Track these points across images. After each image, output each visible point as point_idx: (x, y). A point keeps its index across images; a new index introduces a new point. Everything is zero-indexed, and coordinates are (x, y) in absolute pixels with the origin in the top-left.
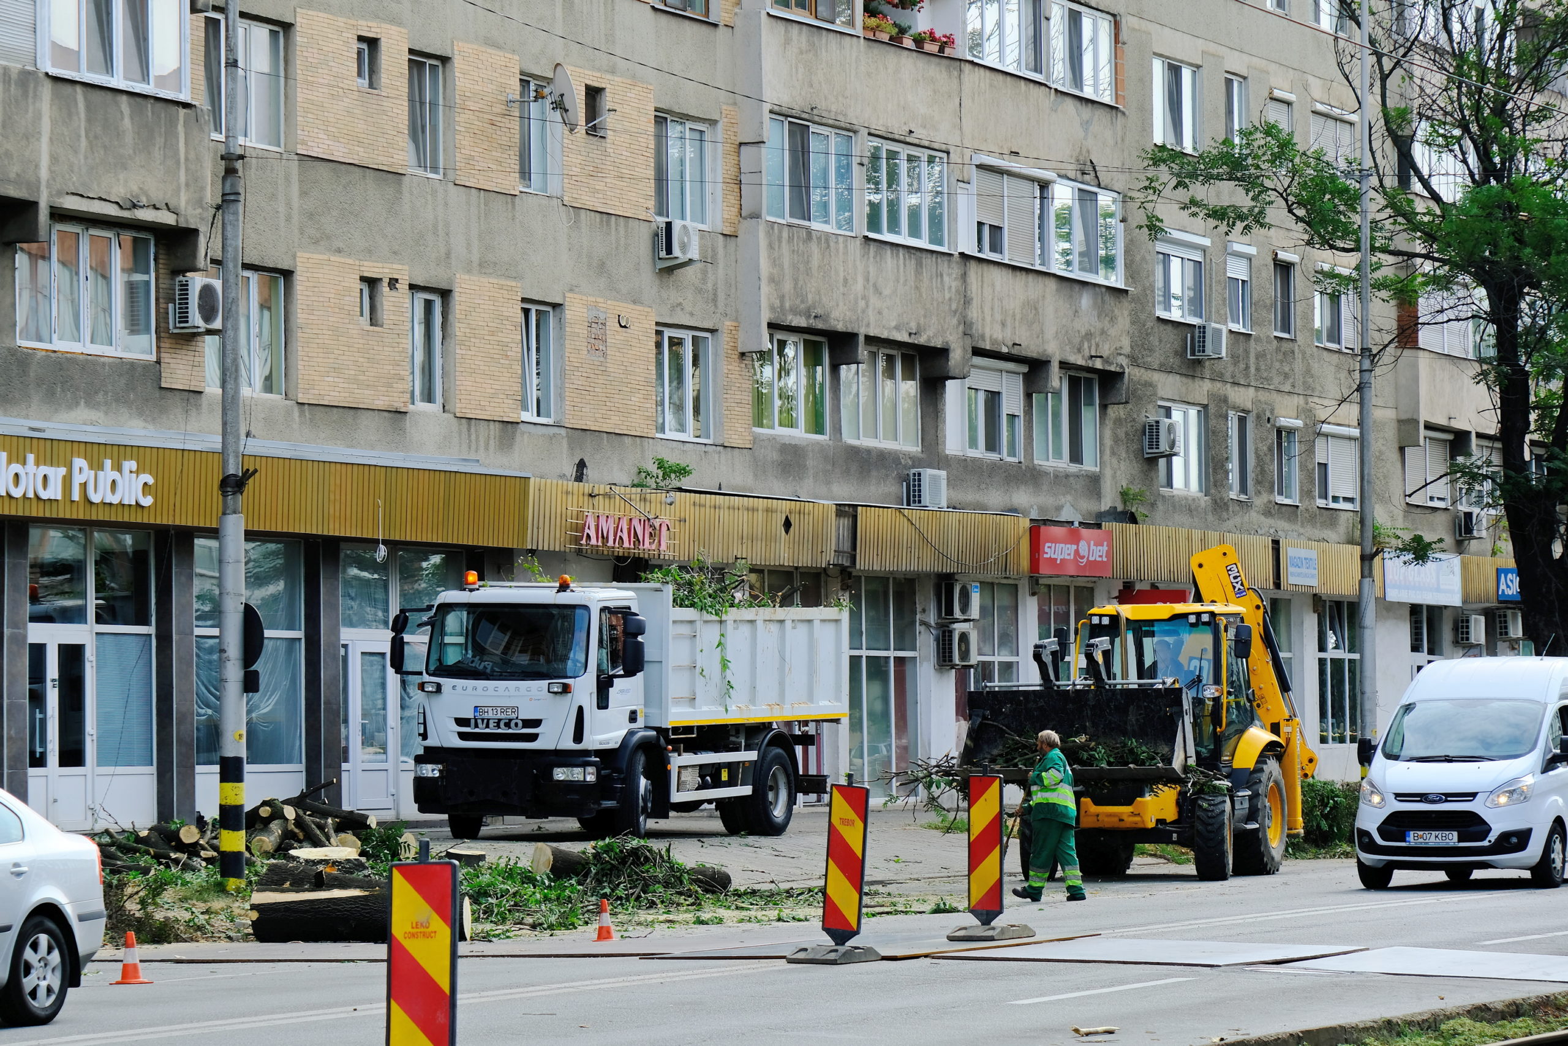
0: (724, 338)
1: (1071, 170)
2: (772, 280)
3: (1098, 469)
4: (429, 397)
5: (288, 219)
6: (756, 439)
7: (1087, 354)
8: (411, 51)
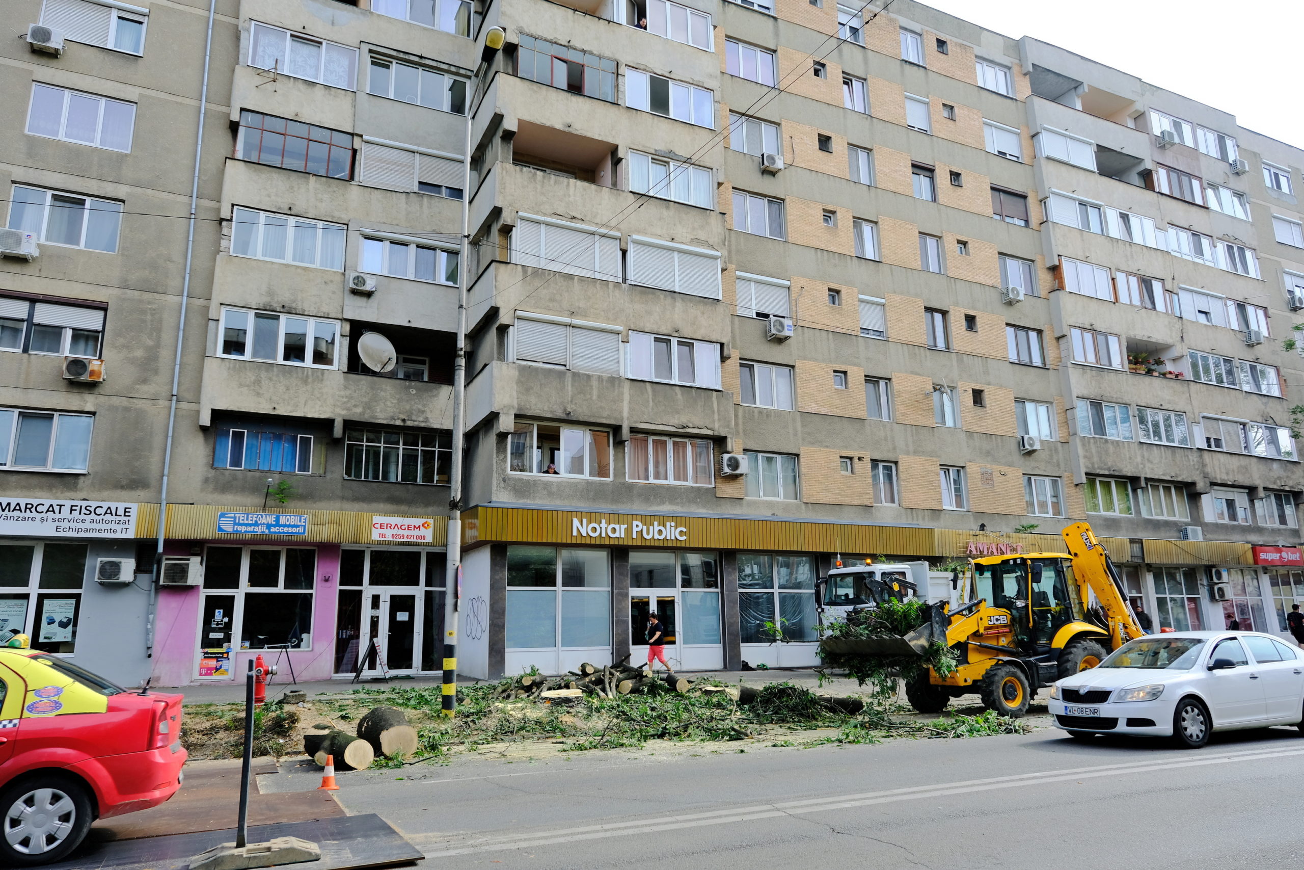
0: (1065, 479)
1: (1259, 419)
2: (1085, 457)
3: (1297, 527)
4: (893, 501)
5: (795, 435)
6: (1088, 516)
7: (1279, 484)
8: (866, 376)
